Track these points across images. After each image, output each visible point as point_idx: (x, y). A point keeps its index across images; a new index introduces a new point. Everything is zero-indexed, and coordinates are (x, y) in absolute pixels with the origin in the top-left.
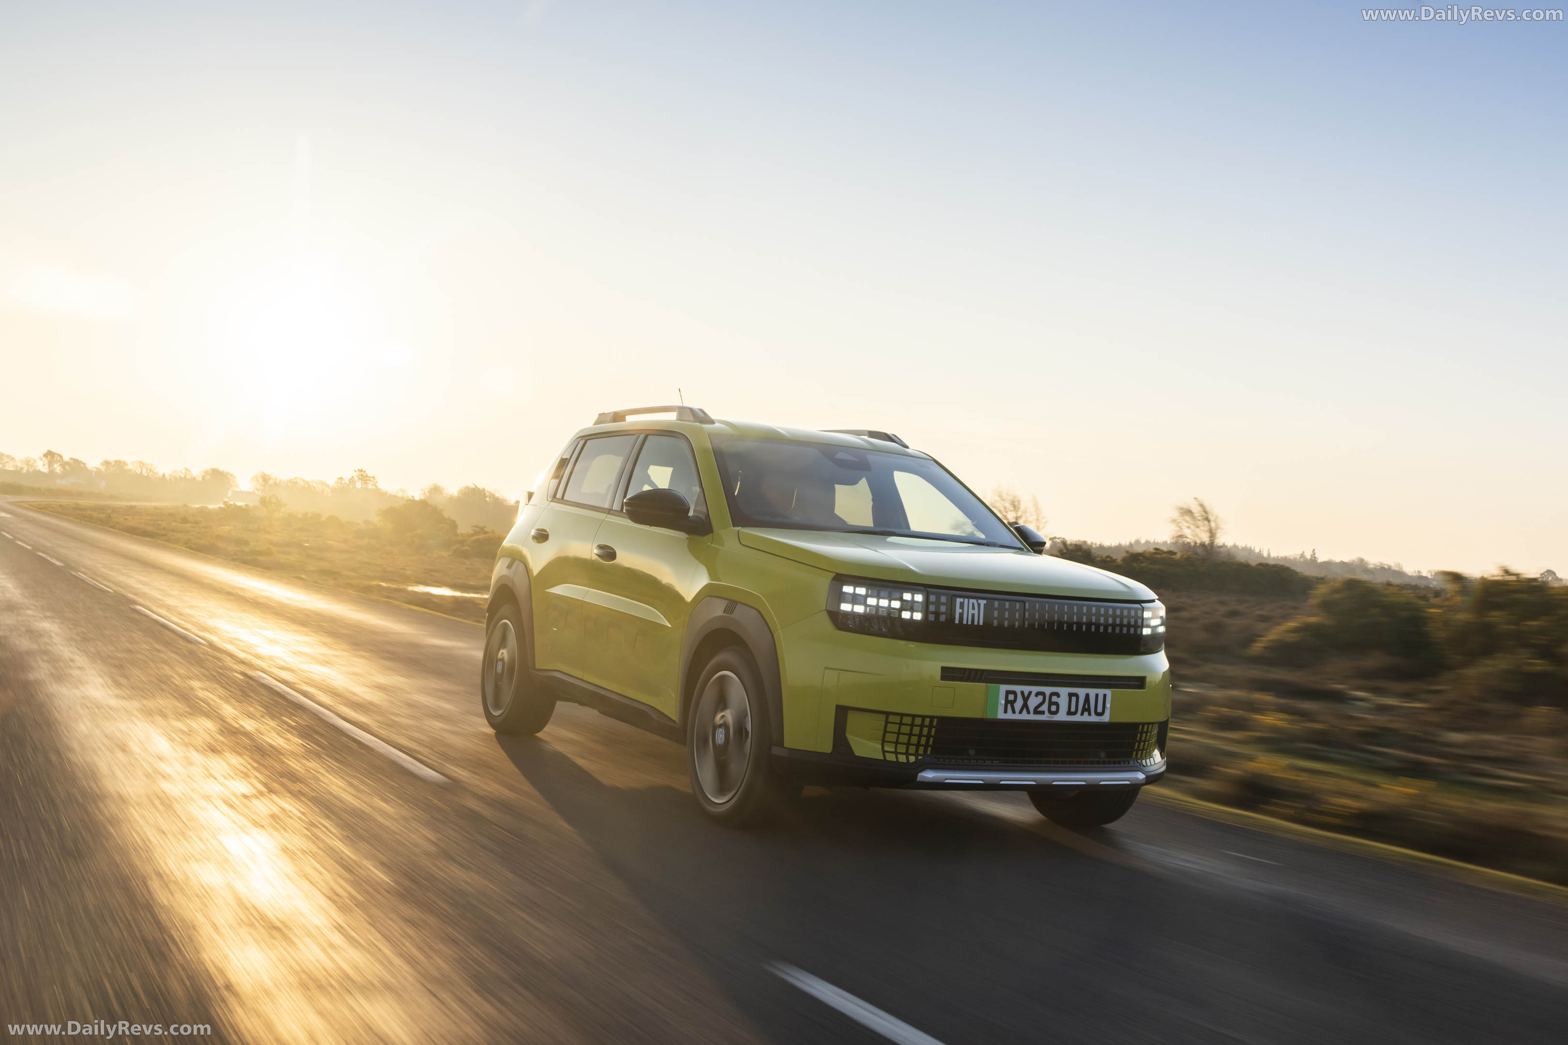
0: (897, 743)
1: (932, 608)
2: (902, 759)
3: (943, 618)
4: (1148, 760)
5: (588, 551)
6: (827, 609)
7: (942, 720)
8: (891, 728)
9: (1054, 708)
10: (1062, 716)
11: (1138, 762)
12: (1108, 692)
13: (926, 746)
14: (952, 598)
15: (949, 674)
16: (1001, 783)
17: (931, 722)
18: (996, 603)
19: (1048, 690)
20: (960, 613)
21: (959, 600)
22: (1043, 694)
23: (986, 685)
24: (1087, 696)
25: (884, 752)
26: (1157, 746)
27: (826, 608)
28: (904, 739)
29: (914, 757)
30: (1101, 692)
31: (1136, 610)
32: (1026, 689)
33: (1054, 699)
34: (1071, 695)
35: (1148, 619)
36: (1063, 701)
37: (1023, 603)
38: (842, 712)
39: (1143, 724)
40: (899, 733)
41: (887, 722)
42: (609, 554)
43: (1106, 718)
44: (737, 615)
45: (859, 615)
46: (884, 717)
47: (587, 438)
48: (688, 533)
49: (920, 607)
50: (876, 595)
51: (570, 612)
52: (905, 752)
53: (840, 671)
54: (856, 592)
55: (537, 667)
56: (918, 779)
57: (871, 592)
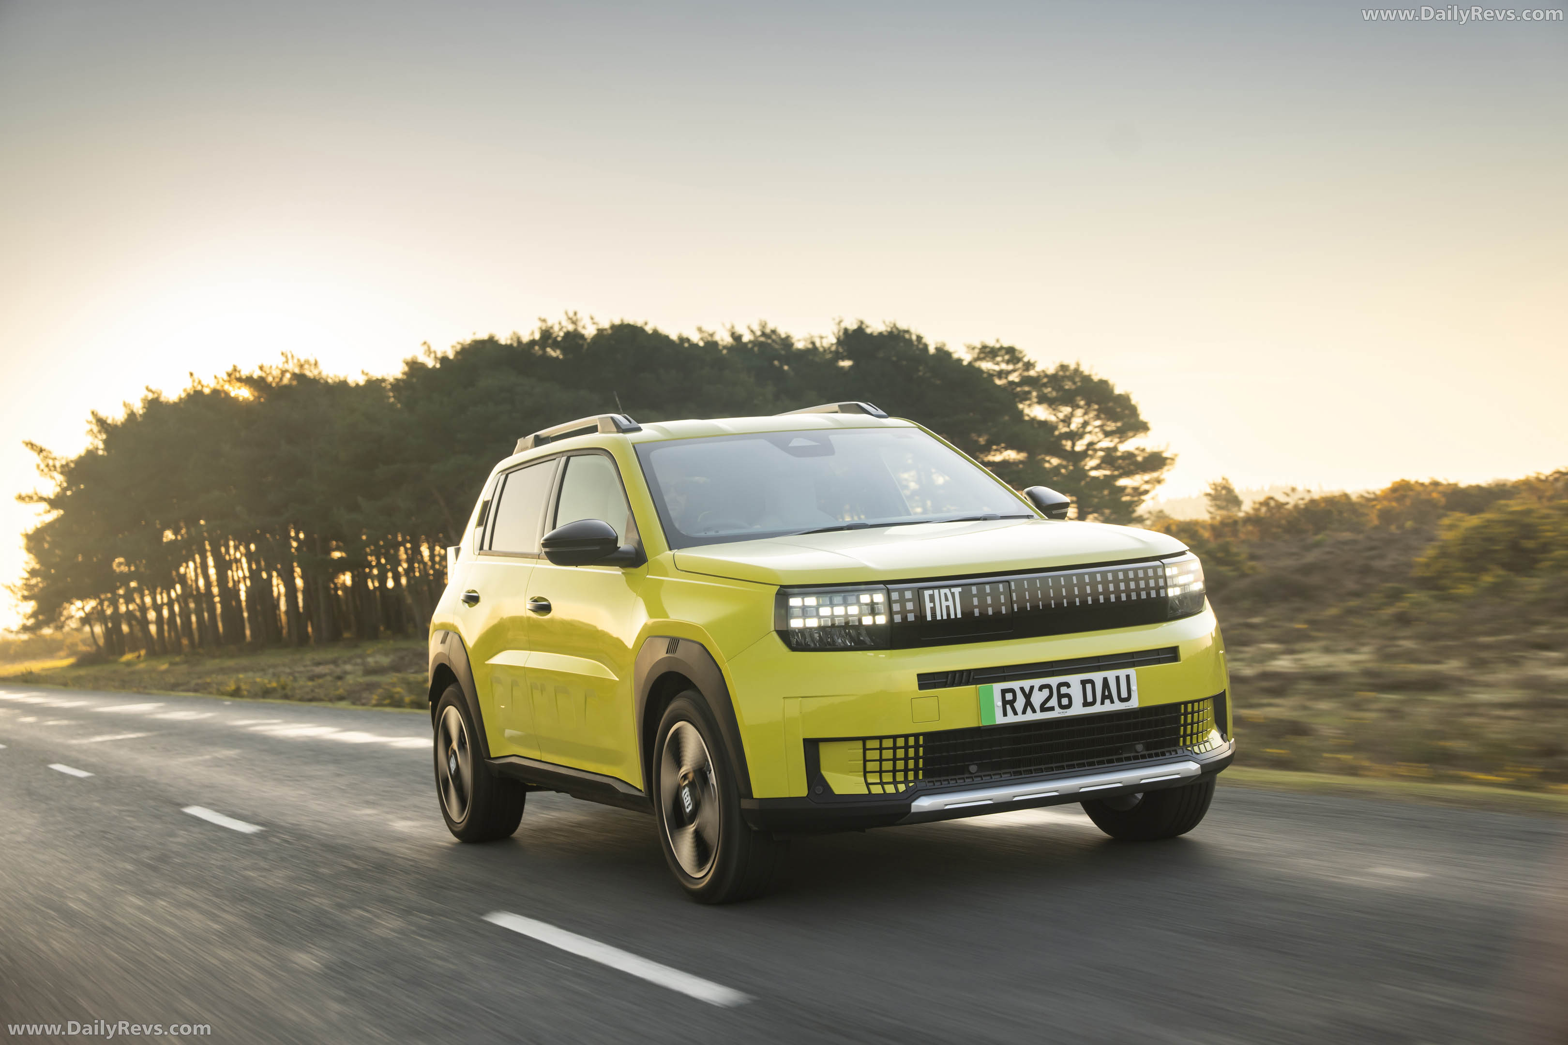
0: (881, 772)
1: (896, 607)
2: (890, 789)
3: (911, 617)
4: (1202, 746)
5: (523, 608)
6: (777, 629)
7: (928, 736)
8: (873, 755)
9: (1065, 701)
10: (1077, 709)
11: (1189, 750)
12: (1132, 672)
13: (916, 770)
14: (918, 591)
15: (927, 681)
16: (1014, 799)
17: (917, 741)
18: (974, 590)
19: (1054, 681)
20: (931, 608)
21: (927, 593)
22: (1048, 686)
23: (976, 687)
24: (1105, 681)
25: (868, 785)
26: (1215, 726)
27: (775, 629)
28: (887, 766)
29: (904, 785)
30: (1122, 673)
31: (1155, 568)
32: (1026, 684)
33: (1064, 690)
34: (1084, 683)
35: (1172, 577)
36: (1075, 691)
37: (1008, 583)
38: (812, 747)
39: (1186, 703)
40: (881, 760)
41: (865, 749)
42: (543, 607)
43: (1134, 703)
44: (680, 654)
45: (813, 630)
46: (860, 743)
47: (507, 472)
48: (622, 567)
49: (882, 608)
50: (828, 603)
51: (514, 684)
52: (892, 780)
53: (801, 699)
54: (806, 604)
55: (492, 756)
56: (913, 810)
57: (822, 601)
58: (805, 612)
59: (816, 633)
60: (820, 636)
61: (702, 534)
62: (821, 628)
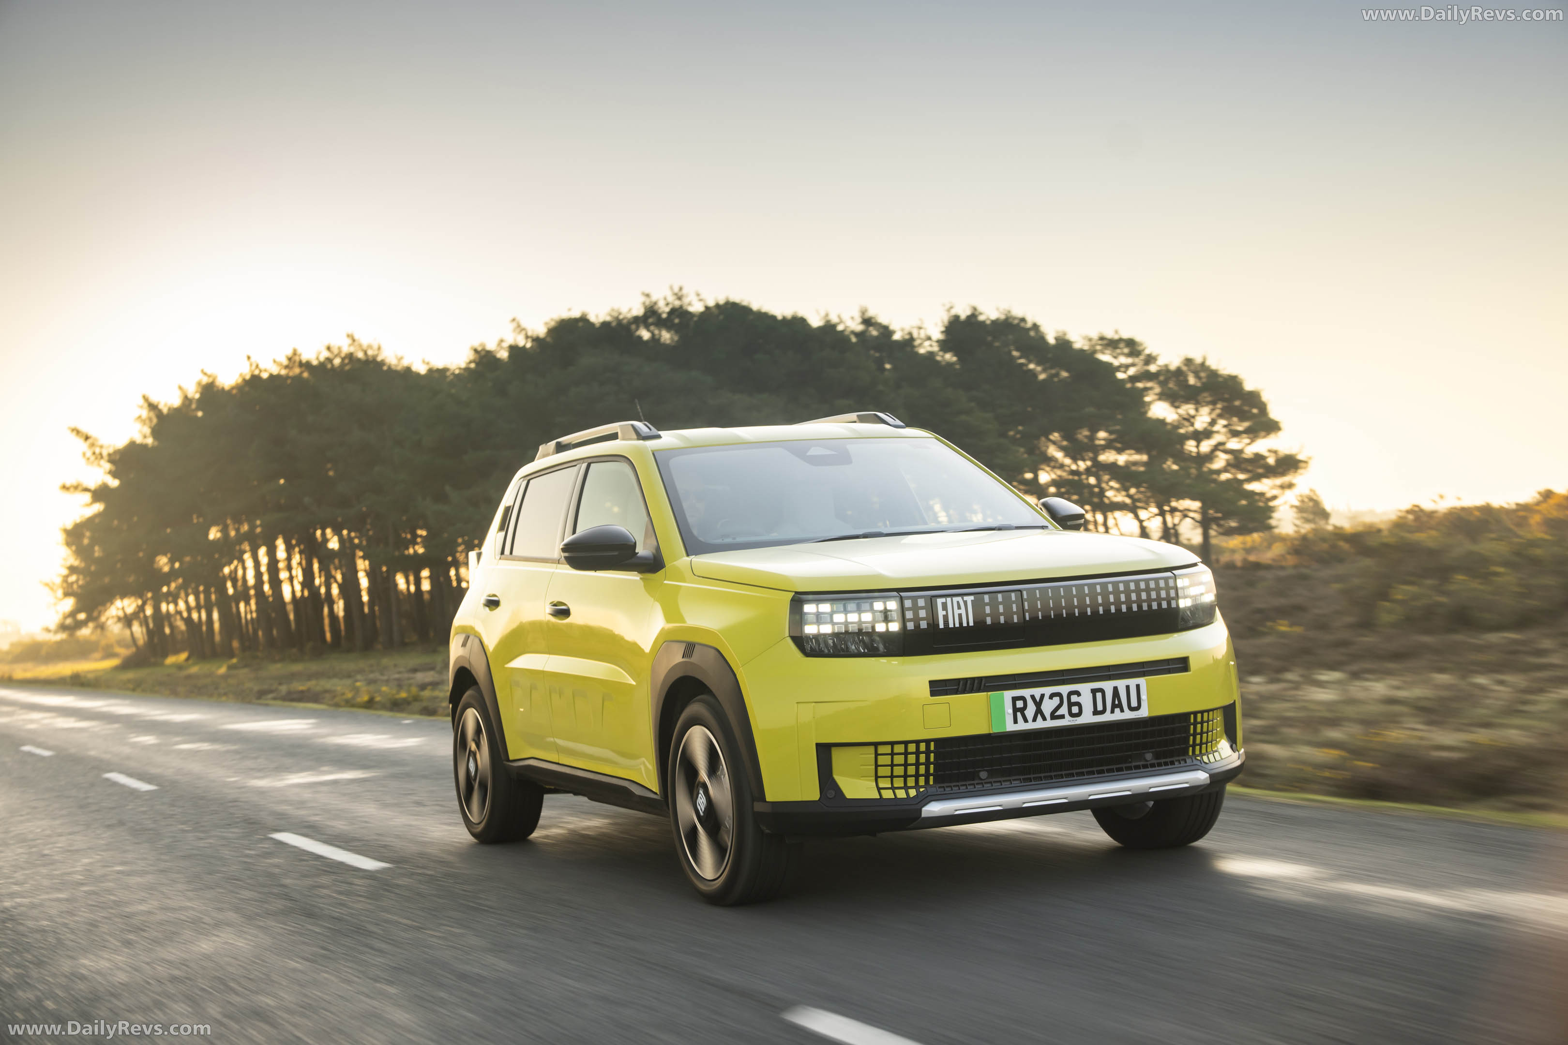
0: (892, 777)
1: (909, 615)
2: (901, 794)
3: (924, 625)
4: (1211, 756)
5: (543, 613)
6: (791, 635)
7: (940, 742)
8: (884, 760)
9: (1075, 710)
10: (1087, 718)
11: (1198, 760)
12: (1142, 681)
13: (927, 775)
14: (931, 599)
15: (939, 688)
16: (1024, 806)
17: (928, 746)
18: (986, 598)
19: (1064, 689)
20: (944, 615)
21: (940, 601)
22: (1059, 695)
23: (987, 694)
24: (1116, 689)
25: (879, 789)
26: (1225, 735)
27: (789, 635)
28: (899, 771)
29: (915, 790)
30: (1132, 682)
31: (1166, 579)
32: (1037, 692)
33: (1074, 698)
34: (1094, 691)
35: (1183, 588)
36: (1086, 700)
37: (1020, 592)
38: (824, 751)
39: (1195, 713)
40: (892, 765)
41: (877, 755)
42: (562, 612)
43: (1144, 712)
44: (695, 659)
45: (827, 636)
46: (872, 748)
47: (529, 478)
48: (640, 572)
49: (895, 615)
50: (842, 610)
51: (533, 688)
52: (903, 786)
53: (814, 704)
54: (820, 611)
55: (511, 758)
56: (924, 815)
57: (836, 608)
58: (819, 618)
59: (830, 639)
60: (834, 642)
61: (719, 541)
62: (836, 635)
